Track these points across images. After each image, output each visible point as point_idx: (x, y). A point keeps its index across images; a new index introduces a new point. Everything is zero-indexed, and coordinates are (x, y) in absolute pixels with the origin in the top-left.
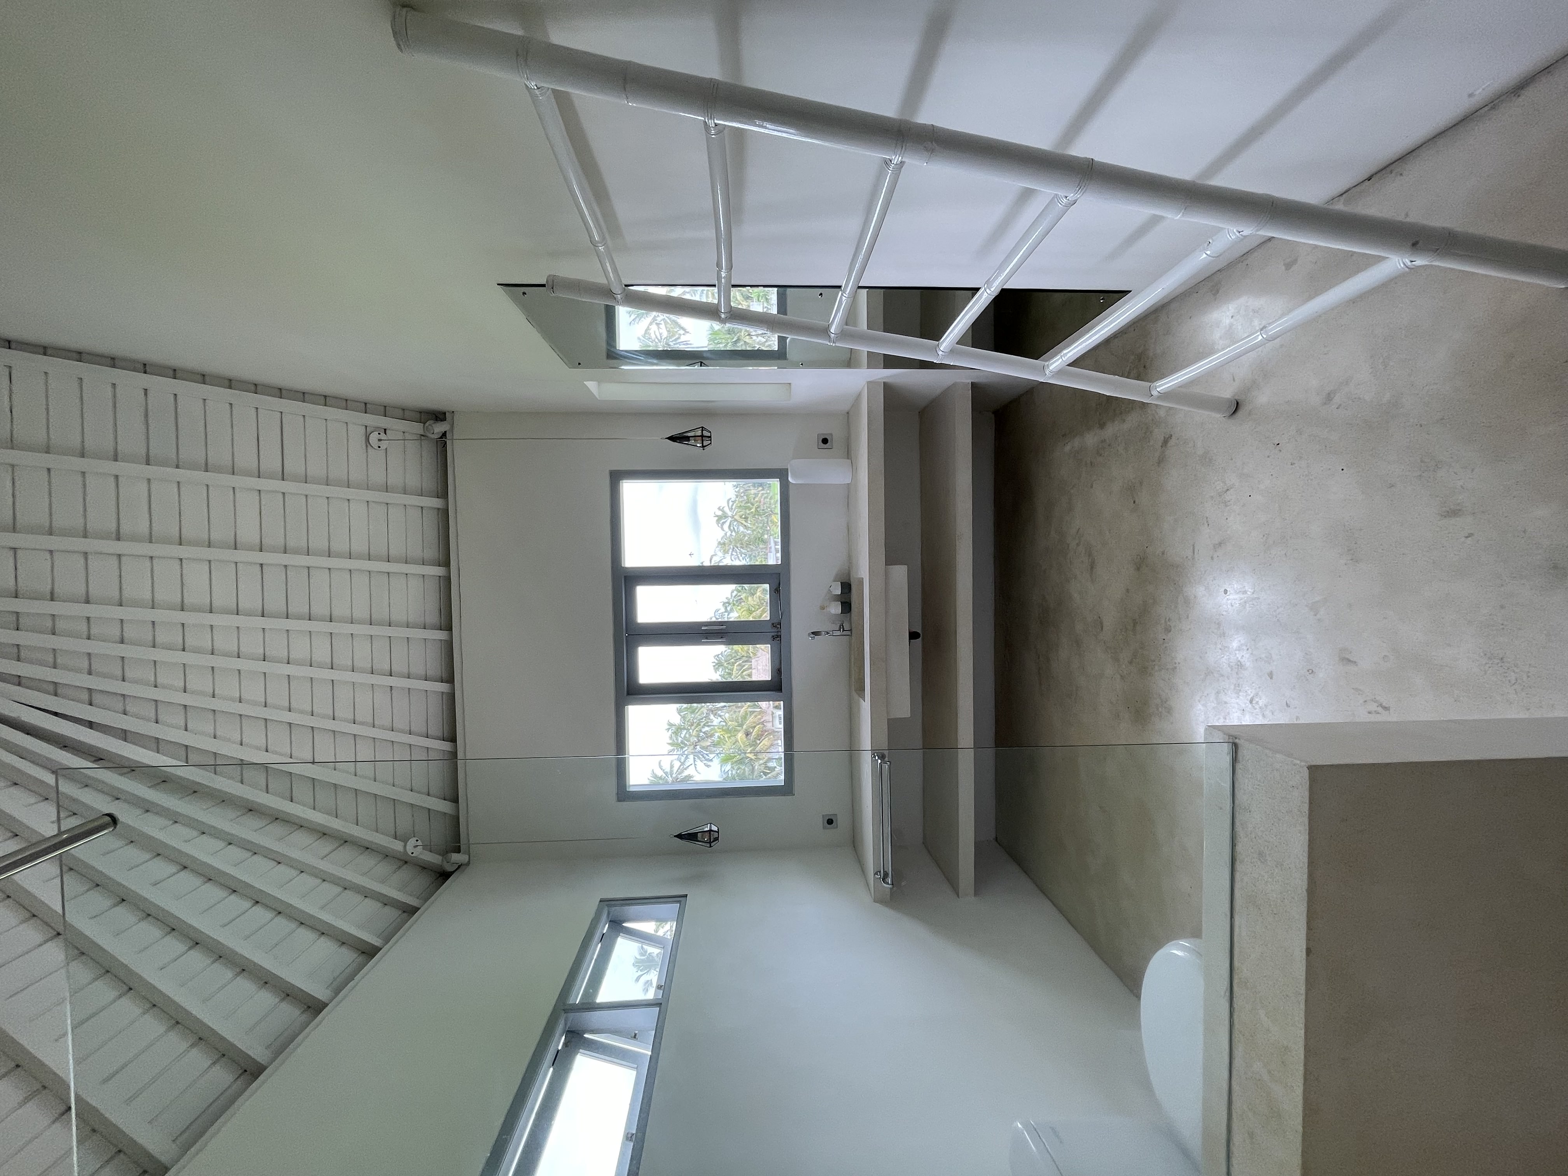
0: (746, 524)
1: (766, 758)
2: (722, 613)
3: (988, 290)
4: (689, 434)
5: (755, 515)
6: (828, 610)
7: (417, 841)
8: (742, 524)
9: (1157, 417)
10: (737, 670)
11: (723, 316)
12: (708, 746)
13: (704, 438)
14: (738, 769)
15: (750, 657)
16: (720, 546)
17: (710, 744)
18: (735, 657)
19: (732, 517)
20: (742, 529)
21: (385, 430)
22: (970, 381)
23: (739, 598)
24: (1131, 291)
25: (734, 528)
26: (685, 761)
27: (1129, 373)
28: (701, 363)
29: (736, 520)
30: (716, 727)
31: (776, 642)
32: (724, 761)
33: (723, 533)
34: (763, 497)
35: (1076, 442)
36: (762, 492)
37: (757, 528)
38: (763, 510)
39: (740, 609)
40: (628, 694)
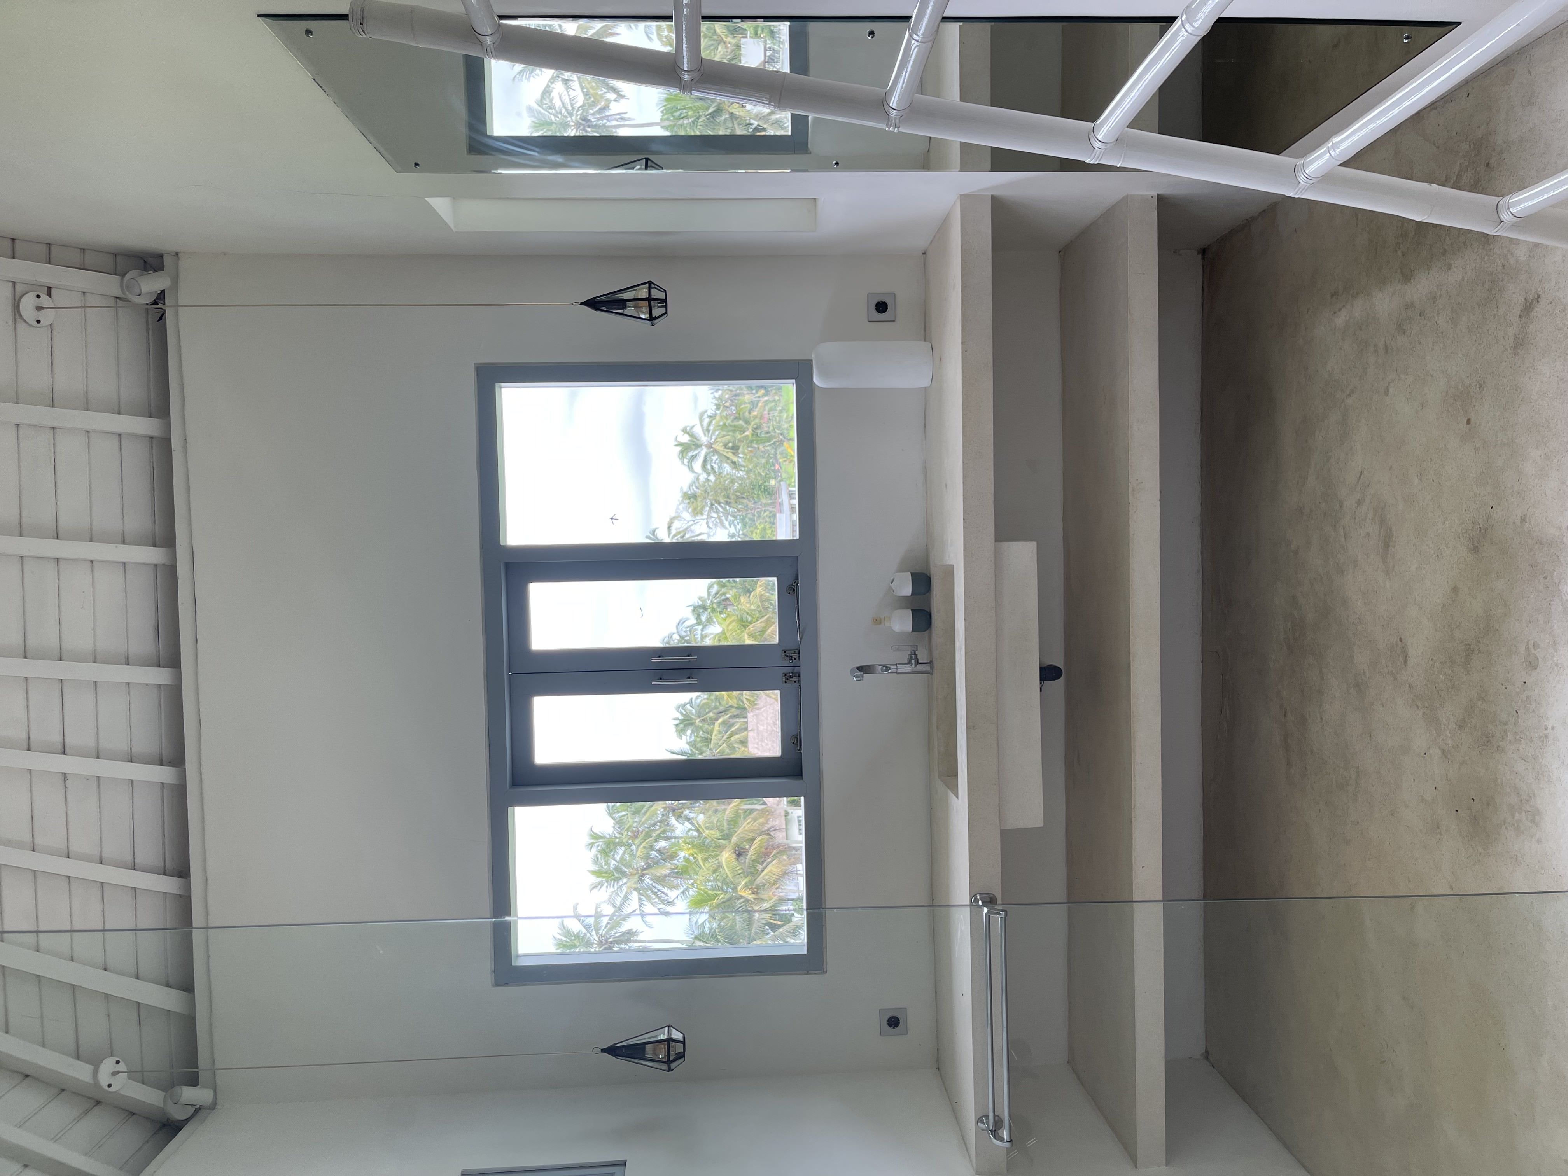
0: (735, 459)
1: (775, 898)
2: (692, 626)
3: (1187, 26)
4: (625, 296)
5: (752, 442)
6: (887, 624)
7: (118, 1062)
8: (728, 458)
9: (1512, 261)
10: (720, 732)
11: (686, 77)
12: (666, 876)
13: (652, 303)
14: (722, 919)
15: (745, 709)
16: (687, 501)
17: (667, 872)
18: (716, 708)
19: (710, 446)
20: (727, 468)
21: (49, 288)
22: (1154, 193)
23: (723, 597)
24: (1460, 23)
25: (712, 467)
26: (622, 905)
27: (1459, 177)
28: (647, 160)
29: (716, 452)
30: (681, 841)
31: (791, 686)
32: (698, 903)
33: (691, 477)
34: (767, 408)
35: (1357, 309)
36: (766, 398)
37: (755, 466)
38: (768, 433)
39: (725, 619)
40: (515, 784)
